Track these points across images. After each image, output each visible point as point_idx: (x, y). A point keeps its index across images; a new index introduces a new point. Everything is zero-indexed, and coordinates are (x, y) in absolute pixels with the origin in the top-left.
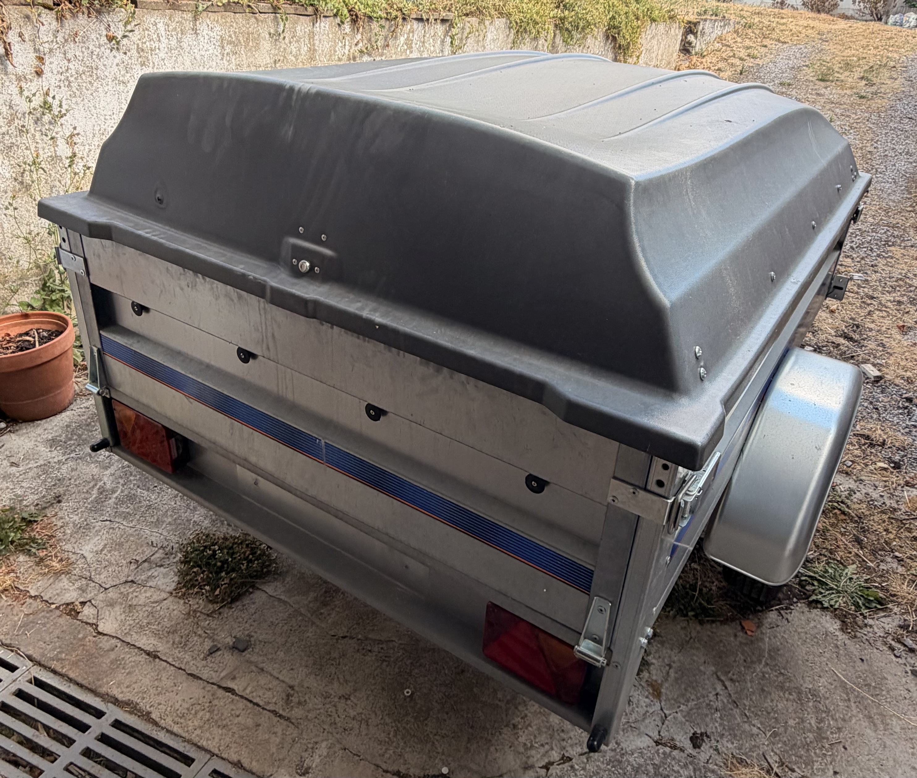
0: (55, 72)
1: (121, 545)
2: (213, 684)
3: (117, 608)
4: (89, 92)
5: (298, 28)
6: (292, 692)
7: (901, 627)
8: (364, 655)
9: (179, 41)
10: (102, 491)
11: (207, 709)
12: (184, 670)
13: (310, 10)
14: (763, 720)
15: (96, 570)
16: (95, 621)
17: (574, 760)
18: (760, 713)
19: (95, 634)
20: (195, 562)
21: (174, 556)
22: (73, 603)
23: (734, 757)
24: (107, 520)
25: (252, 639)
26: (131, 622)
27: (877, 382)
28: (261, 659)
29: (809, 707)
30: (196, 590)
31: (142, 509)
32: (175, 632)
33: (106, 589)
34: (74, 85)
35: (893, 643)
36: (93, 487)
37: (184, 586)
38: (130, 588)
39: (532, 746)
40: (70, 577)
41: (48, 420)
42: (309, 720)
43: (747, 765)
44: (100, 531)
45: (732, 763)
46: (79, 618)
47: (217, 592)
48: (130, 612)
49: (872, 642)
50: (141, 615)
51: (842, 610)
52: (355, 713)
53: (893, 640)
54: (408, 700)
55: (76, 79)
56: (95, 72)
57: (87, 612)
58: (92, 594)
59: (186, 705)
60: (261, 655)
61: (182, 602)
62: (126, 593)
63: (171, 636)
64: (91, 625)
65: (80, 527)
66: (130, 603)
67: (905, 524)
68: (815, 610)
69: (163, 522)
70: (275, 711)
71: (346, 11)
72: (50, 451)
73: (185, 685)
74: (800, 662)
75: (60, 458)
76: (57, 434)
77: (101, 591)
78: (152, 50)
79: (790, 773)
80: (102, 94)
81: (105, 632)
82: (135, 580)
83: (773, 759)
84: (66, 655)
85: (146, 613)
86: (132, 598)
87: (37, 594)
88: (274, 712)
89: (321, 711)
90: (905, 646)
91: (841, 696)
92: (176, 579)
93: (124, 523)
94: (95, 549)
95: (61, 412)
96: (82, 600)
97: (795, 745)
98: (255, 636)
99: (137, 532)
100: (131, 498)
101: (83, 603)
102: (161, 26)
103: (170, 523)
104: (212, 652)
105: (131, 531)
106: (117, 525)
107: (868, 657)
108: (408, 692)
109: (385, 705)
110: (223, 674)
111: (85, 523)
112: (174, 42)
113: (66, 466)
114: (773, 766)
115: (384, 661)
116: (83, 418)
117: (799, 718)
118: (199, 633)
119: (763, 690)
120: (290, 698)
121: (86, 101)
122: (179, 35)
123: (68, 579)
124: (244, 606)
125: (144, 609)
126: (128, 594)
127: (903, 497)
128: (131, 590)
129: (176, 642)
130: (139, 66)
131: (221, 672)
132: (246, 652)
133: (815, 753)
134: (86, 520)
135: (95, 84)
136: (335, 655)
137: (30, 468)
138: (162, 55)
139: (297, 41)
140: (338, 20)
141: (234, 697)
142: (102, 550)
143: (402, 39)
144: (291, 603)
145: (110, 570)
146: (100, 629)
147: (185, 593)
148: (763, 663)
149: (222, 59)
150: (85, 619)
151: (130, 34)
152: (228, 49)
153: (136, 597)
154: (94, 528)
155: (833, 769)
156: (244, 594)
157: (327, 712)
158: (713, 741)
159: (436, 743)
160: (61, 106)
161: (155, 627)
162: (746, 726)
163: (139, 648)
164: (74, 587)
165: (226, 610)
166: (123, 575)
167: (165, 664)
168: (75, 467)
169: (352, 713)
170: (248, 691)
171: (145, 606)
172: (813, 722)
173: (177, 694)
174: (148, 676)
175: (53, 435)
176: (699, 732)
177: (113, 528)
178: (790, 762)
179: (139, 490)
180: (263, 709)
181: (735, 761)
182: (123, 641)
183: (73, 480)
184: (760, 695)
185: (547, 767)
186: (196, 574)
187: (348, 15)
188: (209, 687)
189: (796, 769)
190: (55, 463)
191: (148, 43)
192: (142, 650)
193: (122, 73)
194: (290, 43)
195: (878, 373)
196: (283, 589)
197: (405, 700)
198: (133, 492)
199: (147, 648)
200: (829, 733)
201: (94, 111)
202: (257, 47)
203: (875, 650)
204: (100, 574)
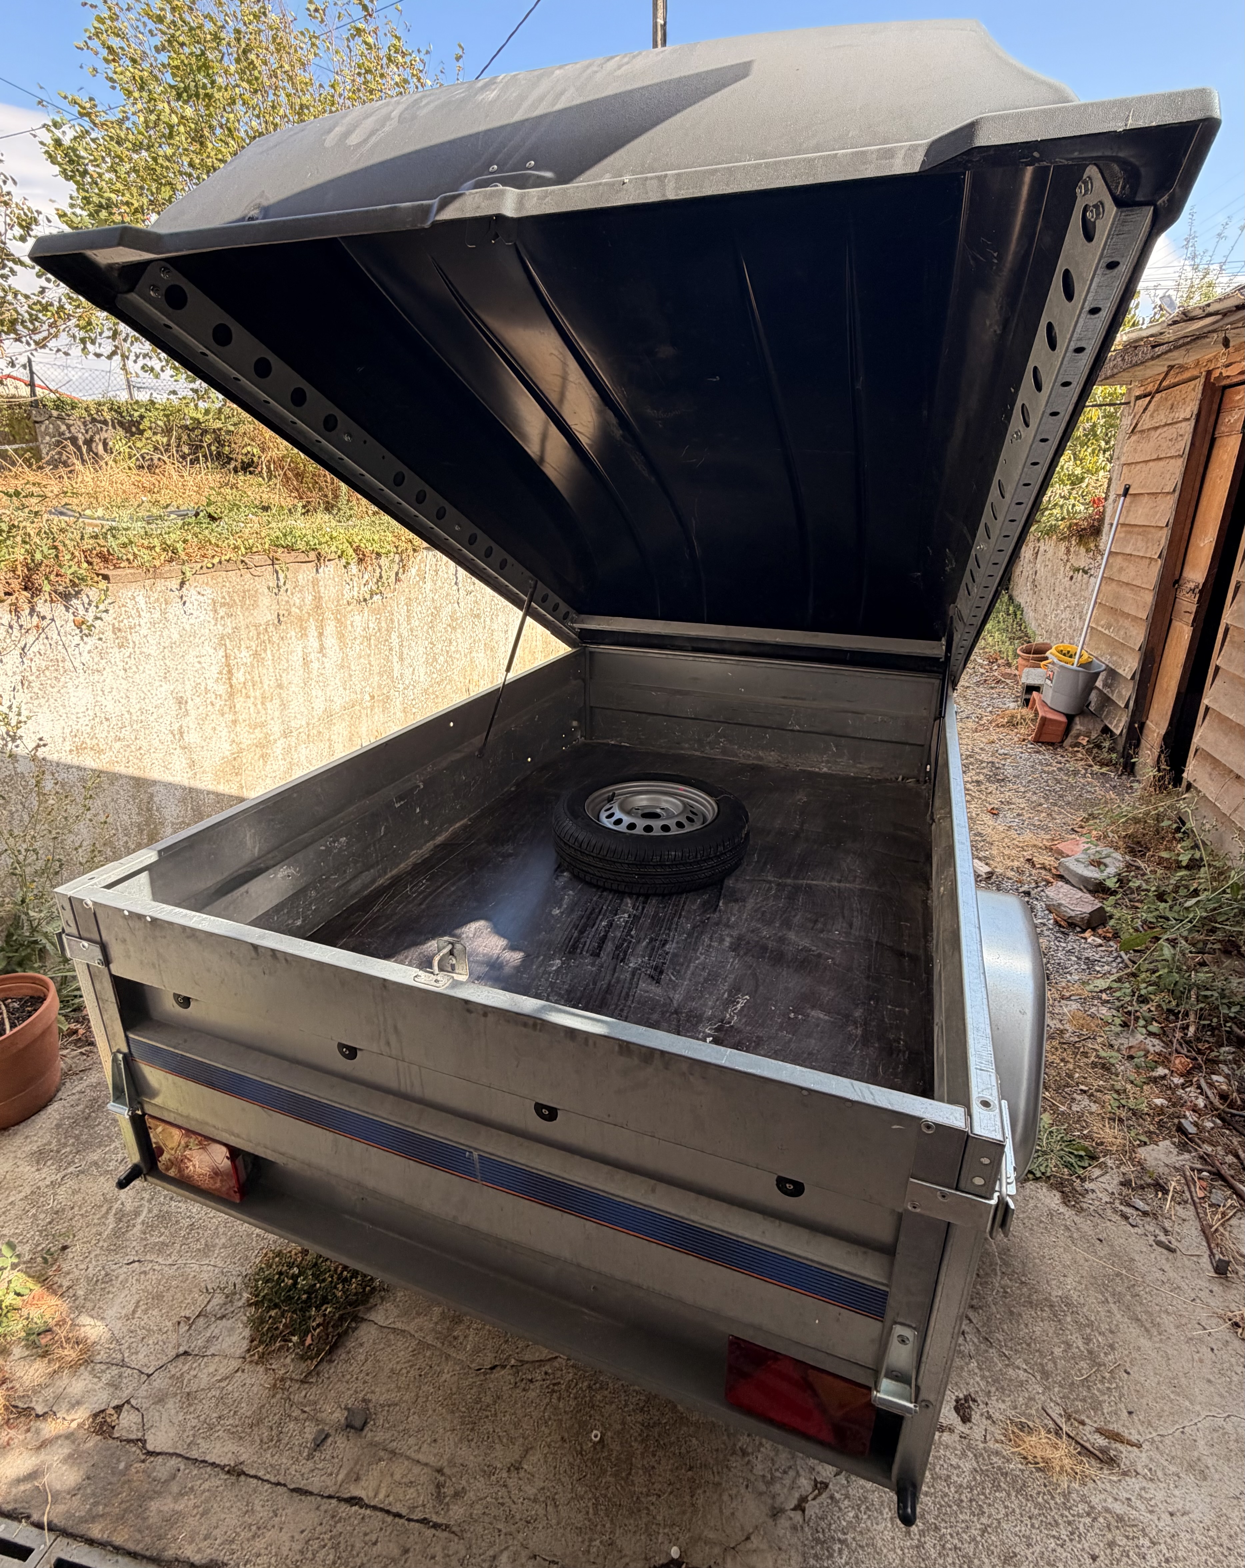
0: (10, 674)
1: (159, 1297)
2: (330, 1497)
3: (170, 1404)
4: (56, 690)
5: (301, 577)
6: (442, 1479)
7: (1122, 1184)
8: (524, 1390)
9: (164, 613)
10: (120, 1216)
11: (329, 1545)
12: (285, 1485)
13: (313, 555)
14: (1026, 1356)
15: (129, 1347)
16: (140, 1434)
17: (831, 1486)
18: (1019, 1347)
19: (143, 1457)
20: (270, 1300)
21: (238, 1296)
22: (103, 1411)
23: (1012, 1422)
24: (134, 1262)
25: (371, 1405)
26: (194, 1422)
27: (989, 878)
28: (388, 1435)
29: (1068, 1323)
30: (278, 1344)
31: (183, 1233)
32: (260, 1422)
33: (149, 1376)
34: (36, 685)
35: (1123, 1208)
36: (107, 1213)
37: (261, 1342)
38: (184, 1364)
39: (773, 1478)
40: (93, 1370)
41: (29, 1121)
42: (476, 1521)
43: (1030, 1431)
44: (127, 1280)
45: (1013, 1432)
46: (116, 1435)
47: (309, 1341)
48: (190, 1405)
49: (1101, 1212)
50: (206, 1407)
51: (1055, 1176)
52: (535, 1491)
53: (1121, 1204)
54: (598, 1447)
55: (37, 677)
56: (61, 664)
57: (127, 1422)
58: (131, 1388)
59: (297, 1547)
60: (388, 1429)
61: (261, 1369)
62: (178, 1374)
63: (256, 1429)
64: (134, 1442)
65: (97, 1281)
66: (187, 1390)
67: (1079, 1048)
68: (1028, 1184)
69: (214, 1246)
70: (425, 1519)
71: (350, 551)
72: (38, 1170)
73: (289, 1511)
74: (1037, 1261)
75: (53, 1177)
76: (45, 1141)
77: (142, 1380)
78: (131, 628)
79: (1081, 1427)
80: (71, 690)
81: (158, 1450)
82: (189, 1350)
83: (1055, 1411)
84: (106, 1505)
85: (213, 1400)
86: (190, 1380)
87: (46, 1410)
88: (424, 1521)
89: (488, 1499)
90: (1137, 1209)
91: (1096, 1298)
92: (247, 1333)
93: (160, 1260)
94: (124, 1312)
95: (45, 1106)
96: (116, 1403)
97: (1073, 1383)
98: (373, 1398)
99: (180, 1272)
100: (164, 1217)
101: (118, 1408)
102: (141, 600)
103: (224, 1246)
104: (320, 1442)
105: (172, 1271)
106: (150, 1265)
107: (1105, 1235)
108: (596, 1436)
109: (571, 1465)
110: (341, 1477)
111: (103, 1273)
112: (157, 615)
113: (63, 1188)
114: (1058, 1422)
115: (553, 1391)
116: (79, 1108)
117: (1063, 1342)
118: (294, 1414)
119: (1012, 1313)
120: (442, 1490)
121: (52, 701)
122: (163, 606)
123: (90, 1373)
124: (349, 1352)
125: (209, 1395)
126: (182, 1374)
127: (1064, 1014)
128: (186, 1367)
129: (265, 1440)
130: (116, 650)
131: (337, 1475)
132: (366, 1429)
133: (1098, 1390)
134: (103, 1268)
135: (63, 679)
136: (488, 1399)
137: (11, 1203)
138: (144, 631)
139: (300, 591)
140: (344, 561)
141: (363, 1511)
142: (134, 1312)
143: (413, 571)
144: (413, 1332)
145: (151, 1342)
146: (150, 1447)
147: (263, 1353)
148: (999, 1273)
149: (216, 624)
150: (125, 1435)
151: (104, 615)
152: (222, 612)
153: (195, 1376)
154: (117, 1277)
155: (1126, 1408)
156: (346, 1332)
157: (496, 1499)
158: (982, 1406)
159: (652, 1508)
160: (19, 714)
161: (231, 1421)
162: (1011, 1371)
163: (213, 1464)
164: (101, 1384)
165: (325, 1366)
166: (170, 1346)
167: (255, 1481)
168: (76, 1187)
169: (531, 1491)
170: (381, 1496)
171: (210, 1389)
172: (1080, 1343)
173: (281, 1529)
174: (234, 1510)
175: (39, 1144)
176: (961, 1396)
177: (145, 1273)
178: (1076, 1412)
179: (173, 1204)
180: (409, 1520)
181: (1016, 1430)
182: (187, 1459)
183: (76, 1208)
184: (1011, 1322)
185: (800, 1507)
186: (276, 1320)
187: (354, 555)
188: (327, 1505)
189: (1087, 1421)
190: (47, 1186)
191: (125, 621)
192: (218, 1466)
193: (96, 660)
194: (292, 594)
195: (987, 869)
196: (396, 1312)
197: (595, 1449)
198: (165, 1208)
199: (224, 1461)
200: (1102, 1355)
201: (62, 711)
202: (255, 605)
203: (1108, 1223)
204: (137, 1353)
